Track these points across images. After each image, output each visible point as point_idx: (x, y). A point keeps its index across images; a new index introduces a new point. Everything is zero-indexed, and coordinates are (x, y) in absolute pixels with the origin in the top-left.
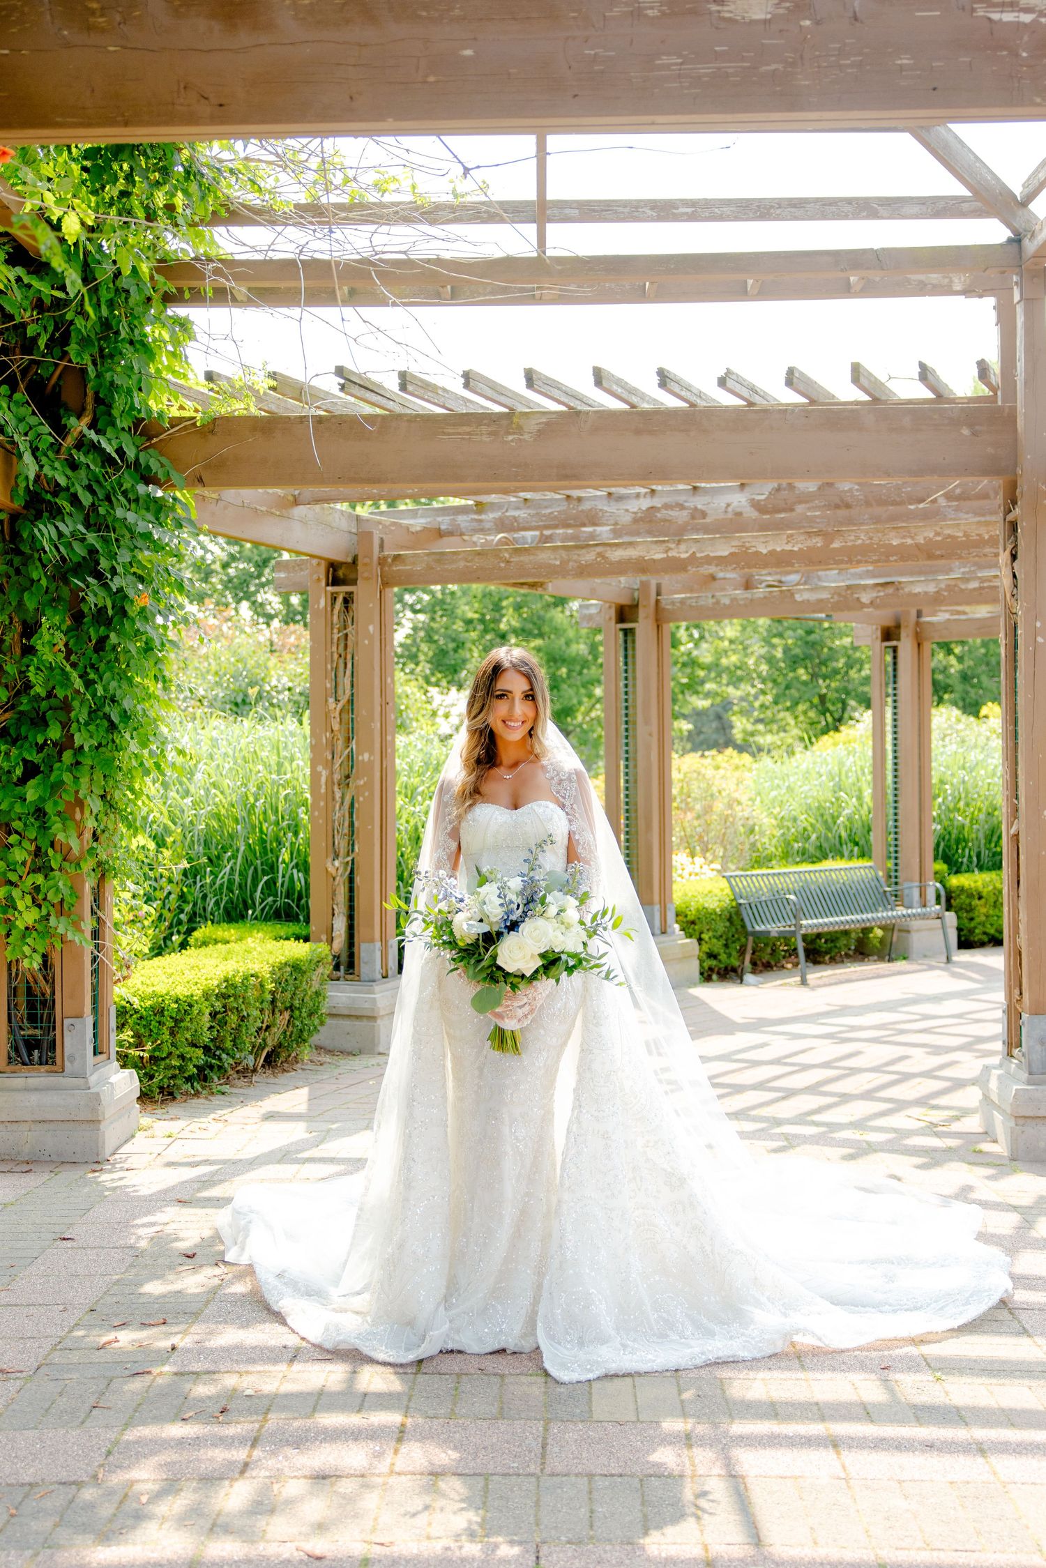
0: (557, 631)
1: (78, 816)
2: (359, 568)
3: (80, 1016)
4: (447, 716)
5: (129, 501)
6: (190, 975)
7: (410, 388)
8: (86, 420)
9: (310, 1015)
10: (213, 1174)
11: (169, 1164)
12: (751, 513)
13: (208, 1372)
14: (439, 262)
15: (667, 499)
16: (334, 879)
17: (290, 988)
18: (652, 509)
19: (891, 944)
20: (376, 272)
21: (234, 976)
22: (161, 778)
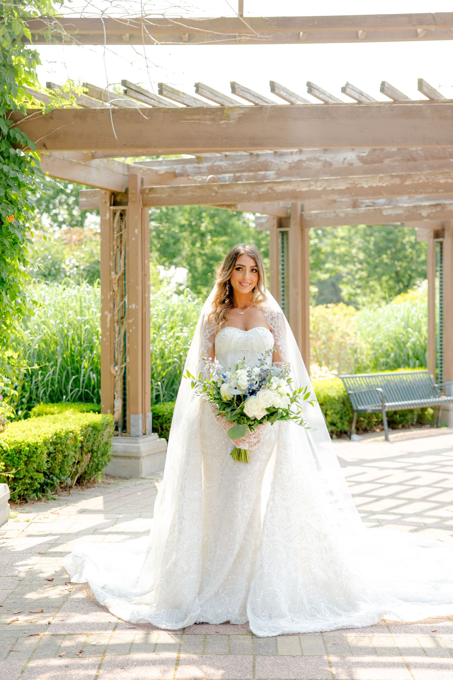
0: (237, 232)
2: (130, 196)
5: (4, 158)
7: (165, 93)
9: (103, 455)
10: (56, 540)
11: (30, 536)
12: (358, 164)
14: (182, 20)
15: (308, 156)
16: (115, 377)
17: (92, 440)
18: (300, 161)
19: (438, 417)
20: (146, 26)
21: (60, 432)
22: (22, 317)
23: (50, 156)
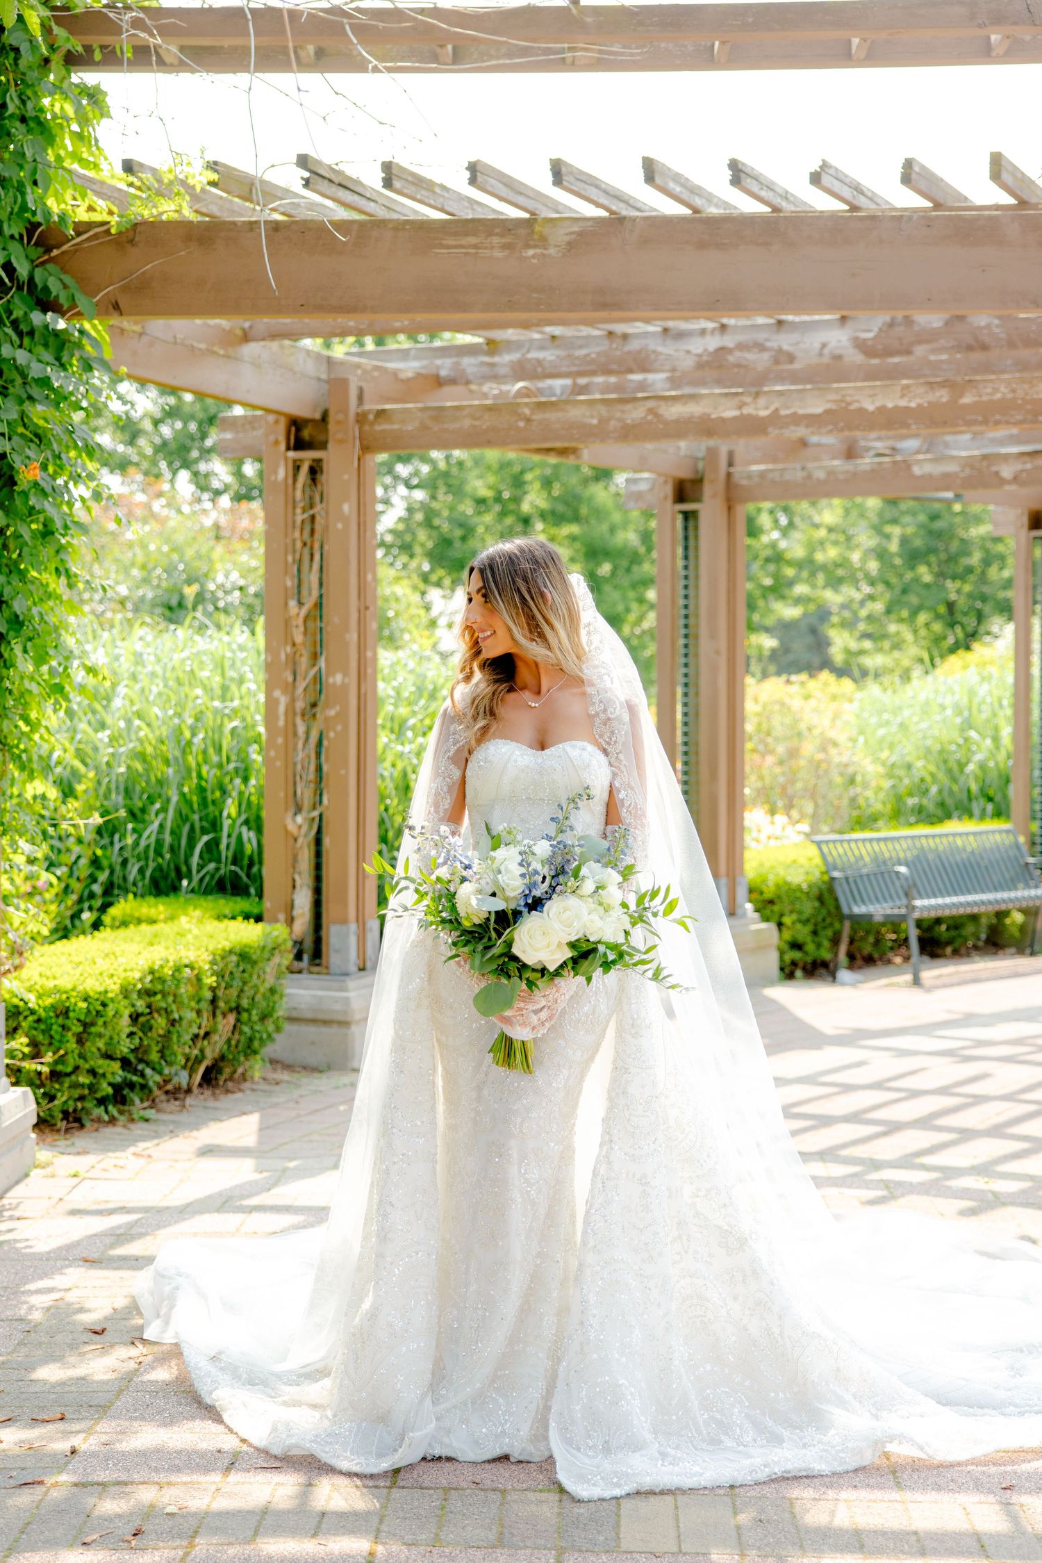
0: (598, 514)
2: (332, 426)
5: (21, 335)
6: (102, 965)
7: (397, 184)
9: (263, 1018)
11: (74, 1212)
12: (855, 358)
13: (118, 1483)
14: (436, 12)
15: (742, 337)
16: (296, 840)
17: (237, 983)
18: (722, 349)
19: (1034, 932)
20: (350, 25)
21: (162, 967)
22: (64, 704)
23: (141, 334)
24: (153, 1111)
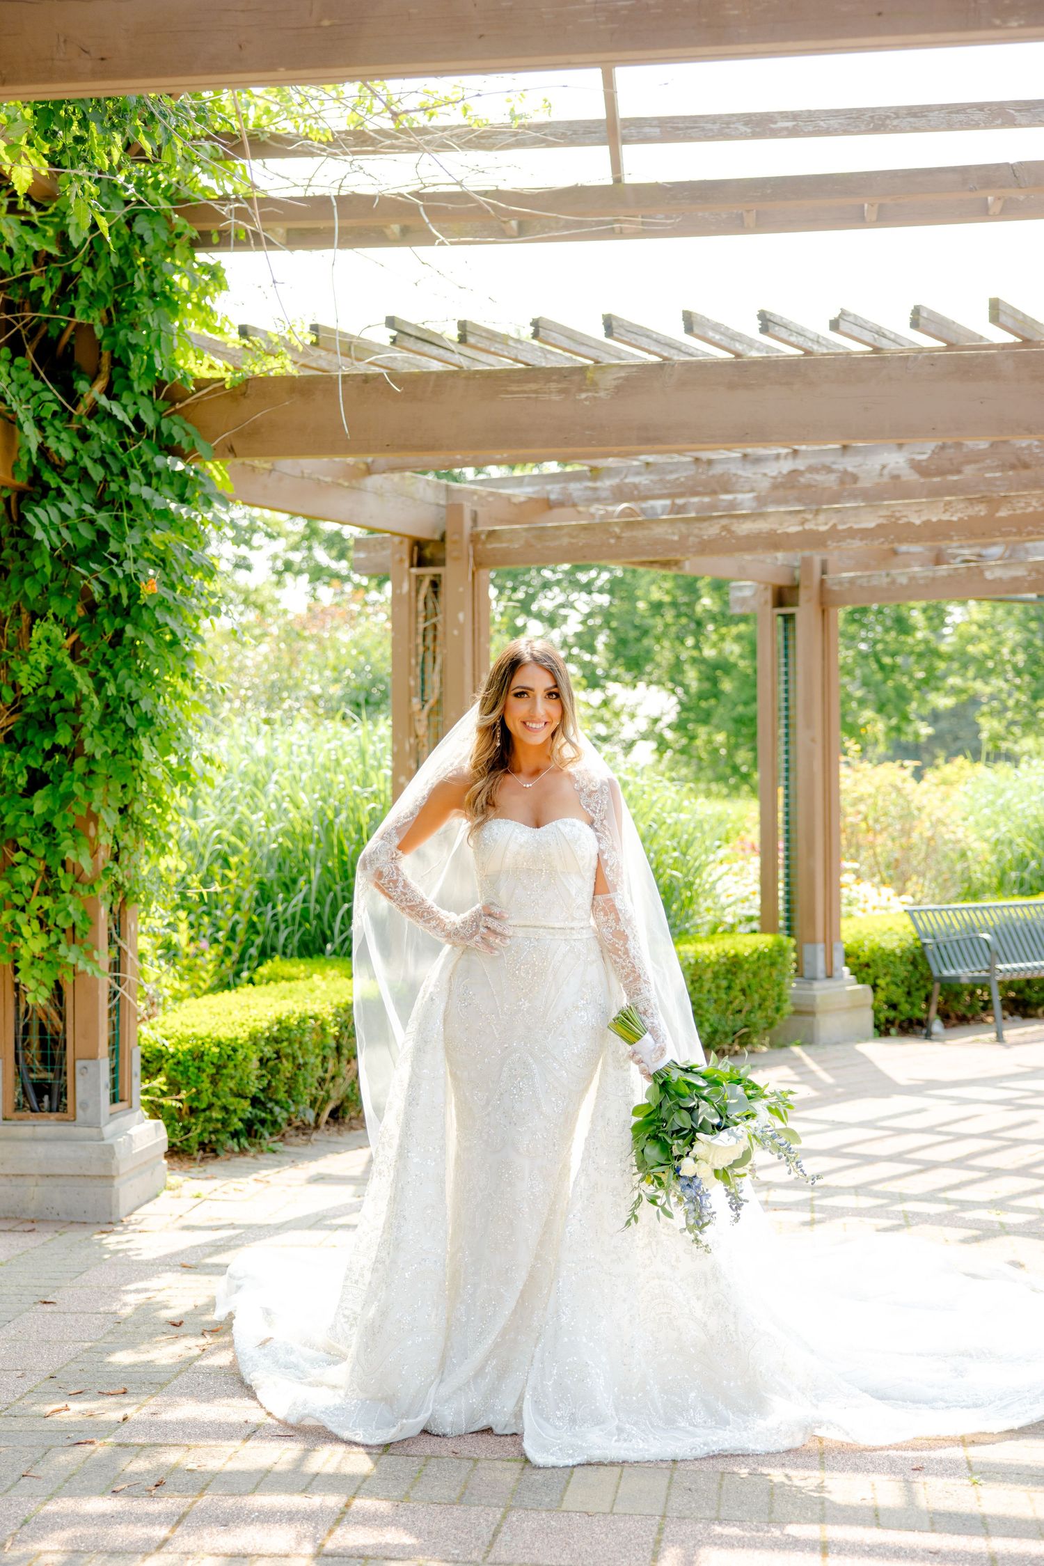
1: (92, 832)
2: (448, 545)
3: (93, 1057)
4: (632, 716)
5: (147, 475)
6: (238, 1016)
7: (471, 340)
8: (101, 384)
10: (231, 1238)
11: (187, 1228)
12: (910, 476)
14: (498, 194)
15: (813, 461)
18: (794, 472)
20: (424, 207)
21: (288, 1018)
22: (190, 789)
23: (271, 471)
24: (281, 1144)
